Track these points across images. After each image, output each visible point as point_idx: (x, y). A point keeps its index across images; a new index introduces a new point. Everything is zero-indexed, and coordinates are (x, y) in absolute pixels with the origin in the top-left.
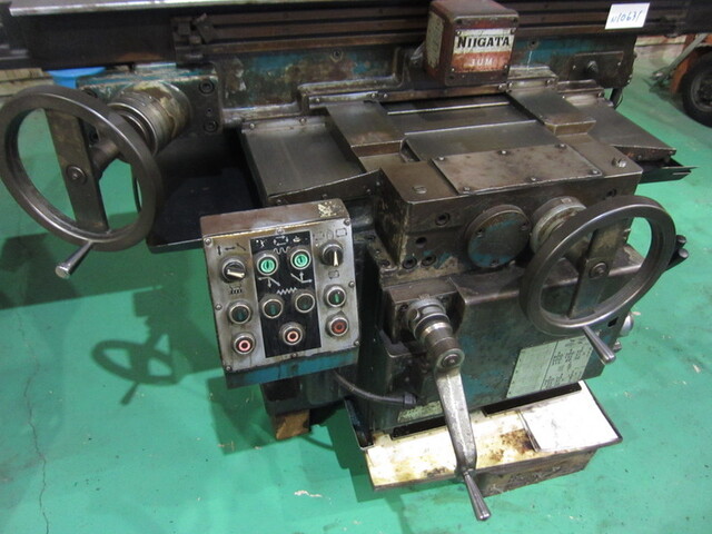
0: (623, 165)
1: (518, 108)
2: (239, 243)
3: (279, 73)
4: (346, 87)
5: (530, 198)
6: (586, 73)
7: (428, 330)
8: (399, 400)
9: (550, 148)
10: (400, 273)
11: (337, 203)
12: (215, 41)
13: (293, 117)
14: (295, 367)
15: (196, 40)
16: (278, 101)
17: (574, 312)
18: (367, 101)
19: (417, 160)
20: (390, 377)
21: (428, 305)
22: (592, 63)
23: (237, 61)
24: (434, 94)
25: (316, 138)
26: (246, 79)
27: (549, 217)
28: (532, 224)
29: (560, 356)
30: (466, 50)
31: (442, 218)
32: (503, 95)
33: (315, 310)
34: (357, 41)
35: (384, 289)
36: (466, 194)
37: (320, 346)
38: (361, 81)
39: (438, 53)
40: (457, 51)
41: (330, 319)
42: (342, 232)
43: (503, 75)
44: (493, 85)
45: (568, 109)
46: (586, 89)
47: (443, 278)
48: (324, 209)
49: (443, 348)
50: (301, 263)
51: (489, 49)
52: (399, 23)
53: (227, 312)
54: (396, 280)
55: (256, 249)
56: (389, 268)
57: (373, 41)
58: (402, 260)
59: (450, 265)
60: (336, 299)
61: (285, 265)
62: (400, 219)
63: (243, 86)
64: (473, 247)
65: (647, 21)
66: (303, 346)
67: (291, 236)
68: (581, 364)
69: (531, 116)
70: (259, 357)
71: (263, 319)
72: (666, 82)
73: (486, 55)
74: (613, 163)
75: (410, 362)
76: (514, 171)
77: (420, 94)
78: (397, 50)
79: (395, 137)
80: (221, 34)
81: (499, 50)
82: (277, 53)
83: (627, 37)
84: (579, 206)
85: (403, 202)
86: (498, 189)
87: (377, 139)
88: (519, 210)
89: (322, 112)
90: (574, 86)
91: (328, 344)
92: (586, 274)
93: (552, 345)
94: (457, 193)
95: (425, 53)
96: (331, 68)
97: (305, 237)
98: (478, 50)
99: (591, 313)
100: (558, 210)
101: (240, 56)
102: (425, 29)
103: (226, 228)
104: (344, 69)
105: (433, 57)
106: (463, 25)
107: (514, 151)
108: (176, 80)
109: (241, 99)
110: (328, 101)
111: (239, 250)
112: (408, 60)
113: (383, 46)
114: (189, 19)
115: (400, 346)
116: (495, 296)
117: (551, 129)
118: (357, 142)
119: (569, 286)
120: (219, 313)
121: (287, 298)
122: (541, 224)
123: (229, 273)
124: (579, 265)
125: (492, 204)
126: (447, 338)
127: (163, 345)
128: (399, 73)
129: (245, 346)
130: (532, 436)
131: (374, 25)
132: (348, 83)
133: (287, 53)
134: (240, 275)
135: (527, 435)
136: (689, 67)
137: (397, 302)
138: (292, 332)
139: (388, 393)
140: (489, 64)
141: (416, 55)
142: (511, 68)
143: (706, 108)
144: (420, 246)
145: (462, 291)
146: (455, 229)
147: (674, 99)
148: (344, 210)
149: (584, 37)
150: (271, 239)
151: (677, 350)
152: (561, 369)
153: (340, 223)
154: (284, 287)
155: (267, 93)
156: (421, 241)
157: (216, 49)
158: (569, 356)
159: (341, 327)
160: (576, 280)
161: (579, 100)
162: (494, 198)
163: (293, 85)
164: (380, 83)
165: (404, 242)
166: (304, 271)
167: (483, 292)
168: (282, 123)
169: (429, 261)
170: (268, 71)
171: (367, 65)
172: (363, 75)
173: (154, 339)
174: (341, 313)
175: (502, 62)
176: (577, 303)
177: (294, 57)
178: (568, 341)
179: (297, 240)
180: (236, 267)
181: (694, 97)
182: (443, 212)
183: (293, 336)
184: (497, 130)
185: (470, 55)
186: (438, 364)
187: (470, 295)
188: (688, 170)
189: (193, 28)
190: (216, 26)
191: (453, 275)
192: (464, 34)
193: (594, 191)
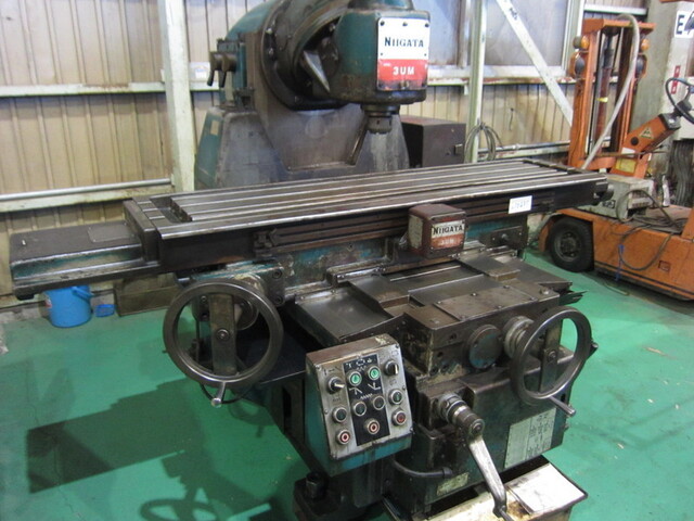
0: (547, 293)
1: (467, 268)
2: (336, 366)
3: (316, 262)
4: (357, 267)
5: (499, 319)
6: (502, 242)
7: (456, 413)
8: (440, 473)
9: (500, 289)
10: (429, 379)
11: (386, 336)
12: (279, 245)
13: (327, 290)
14: (373, 453)
15: (268, 245)
16: (314, 281)
17: (542, 389)
18: (373, 275)
19: (421, 305)
20: (431, 455)
21: (450, 397)
22: (504, 235)
23: (290, 256)
24: (413, 265)
25: (343, 302)
26: (295, 268)
27: (514, 330)
28: (503, 336)
29: (535, 429)
30: (439, 235)
31: (452, 337)
32: (456, 262)
33: (384, 409)
34: (364, 237)
35: (420, 391)
36: (464, 320)
37: (389, 434)
38: (366, 262)
39: (420, 239)
40: (433, 237)
41: (394, 414)
42: (394, 352)
43: (460, 248)
44: (449, 256)
45: (499, 265)
46: (504, 252)
47: (454, 380)
48: (380, 340)
49: (471, 421)
50: (375, 375)
51: (451, 233)
52: (389, 224)
53: (332, 416)
54: (426, 384)
55: (347, 370)
56: (422, 377)
57: (374, 235)
58: (429, 369)
59: (457, 371)
60: (398, 398)
61: (366, 379)
62: (426, 341)
63: (293, 272)
64: (472, 354)
65: (533, 206)
66: (380, 435)
67: (366, 359)
68: (548, 435)
69: (479, 272)
70: (353, 447)
71: (354, 417)
72: (534, 244)
73: (451, 237)
74: (541, 292)
75: (444, 441)
76: (485, 304)
77: (405, 266)
78: (387, 240)
79: (402, 293)
80: (284, 239)
81: (457, 233)
82: (314, 249)
83: (522, 217)
84: (528, 321)
85: (428, 329)
86: (482, 315)
87: (394, 296)
88: (494, 327)
89: (347, 285)
90: (496, 251)
91: (395, 433)
92: (545, 361)
93: (529, 420)
94: (458, 320)
95: (408, 240)
96: (347, 256)
97: (374, 358)
98: (445, 234)
99: (551, 388)
100: (518, 324)
101: (293, 253)
102: (407, 225)
103: (326, 358)
104: (355, 255)
105: (416, 241)
106: (436, 221)
107: (479, 293)
108: (259, 271)
109: (292, 281)
110: (349, 277)
111: (337, 371)
112: (397, 245)
113: (379, 238)
114: (265, 233)
115: (435, 431)
116: (491, 386)
117: (494, 278)
118: (382, 299)
119: (535, 374)
120: (327, 417)
121: (367, 401)
122: (510, 335)
123: (336, 385)
124: (540, 356)
125: (479, 325)
126: (469, 415)
127: (201, 496)
128: (390, 254)
129: (345, 437)
130: (524, 504)
131: (374, 226)
132: (358, 264)
133: (321, 248)
134: (342, 386)
135: (520, 505)
136: (549, 232)
137: (432, 399)
138: (372, 426)
139: (430, 470)
140: (451, 242)
141: (402, 241)
142: (466, 243)
143: (569, 259)
144: (440, 359)
145: (470, 386)
146: (460, 344)
147: (544, 255)
148: (392, 339)
149: (497, 220)
150: (355, 362)
151: (603, 435)
152: (536, 440)
153: (393, 346)
154: (364, 394)
155: (307, 275)
156: (440, 354)
157: (280, 249)
158: (540, 428)
159: (402, 417)
160: (539, 369)
161: (502, 259)
162: (480, 322)
163: (324, 268)
164: (379, 262)
165: (430, 357)
166: (376, 381)
167: (482, 385)
168: (321, 295)
169: (446, 368)
170: (308, 261)
171: (369, 251)
172: (366, 258)
173: (191, 494)
174: (400, 409)
175: (459, 240)
176: (543, 381)
177: (324, 251)
178: (537, 417)
179: (369, 361)
180: (338, 382)
181: (559, 253)
182: (451, 333)
183: (374, 428)
184: (463, 283)
185: (441, 238)
186: (470, 433)
187: (475, 387)
188: (580, 295)
189: (268, 237)
190: (282, 235)
191: (460, 378)
192: (436, 226)
193: (535, 310)
